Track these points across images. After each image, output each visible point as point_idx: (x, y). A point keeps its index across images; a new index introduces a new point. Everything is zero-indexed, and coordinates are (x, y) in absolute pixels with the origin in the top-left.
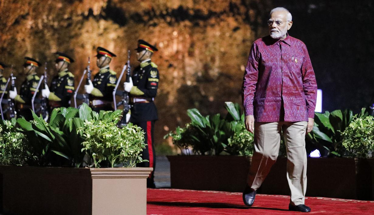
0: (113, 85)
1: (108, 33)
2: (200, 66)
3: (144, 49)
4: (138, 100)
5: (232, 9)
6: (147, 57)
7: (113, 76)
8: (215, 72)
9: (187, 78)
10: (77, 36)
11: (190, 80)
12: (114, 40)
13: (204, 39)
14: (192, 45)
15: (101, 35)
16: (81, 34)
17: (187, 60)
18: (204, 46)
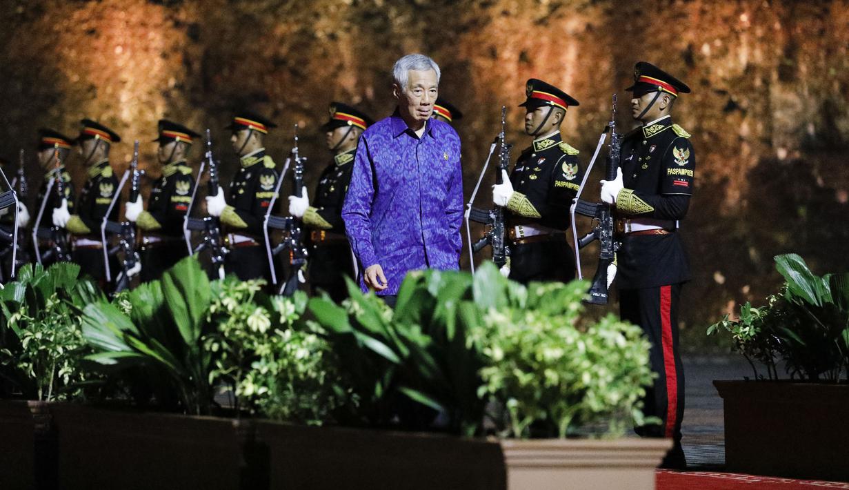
0: (570, 186)
1: (561, 17)
2: (814, 105)
3: (652, 88)
4: (637, 227)
6: (662, 109)
7: (571, 160)
9: (775, 142)
10: (478, 24)
11: (784, 146)
12: (578, 37)
13: (822, 32)
14: (791, 50)
15: (542, 22)
16: (488, 20)
17: (777, 91)
18: (822, 54)
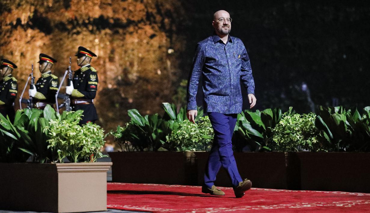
0: (55, 89)
1: (35, 41)
2: (120, 70)
3: (84, 55)
4: (79, 102)
5: (149, 18)
6: (87, 62)
8: (133, 76)
9: (108, 82)
10: (6, 43)
11: (111, 84)
12: (40, 47)
13: (123, 46)
14: (113, 51)
15: (28, 42)
16: (10, 42)
17: (108, 65)
18: (123, 52)
